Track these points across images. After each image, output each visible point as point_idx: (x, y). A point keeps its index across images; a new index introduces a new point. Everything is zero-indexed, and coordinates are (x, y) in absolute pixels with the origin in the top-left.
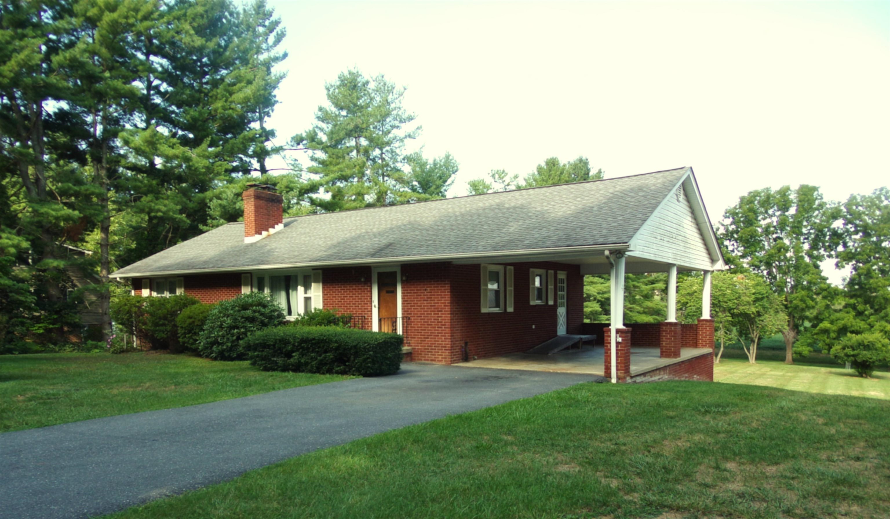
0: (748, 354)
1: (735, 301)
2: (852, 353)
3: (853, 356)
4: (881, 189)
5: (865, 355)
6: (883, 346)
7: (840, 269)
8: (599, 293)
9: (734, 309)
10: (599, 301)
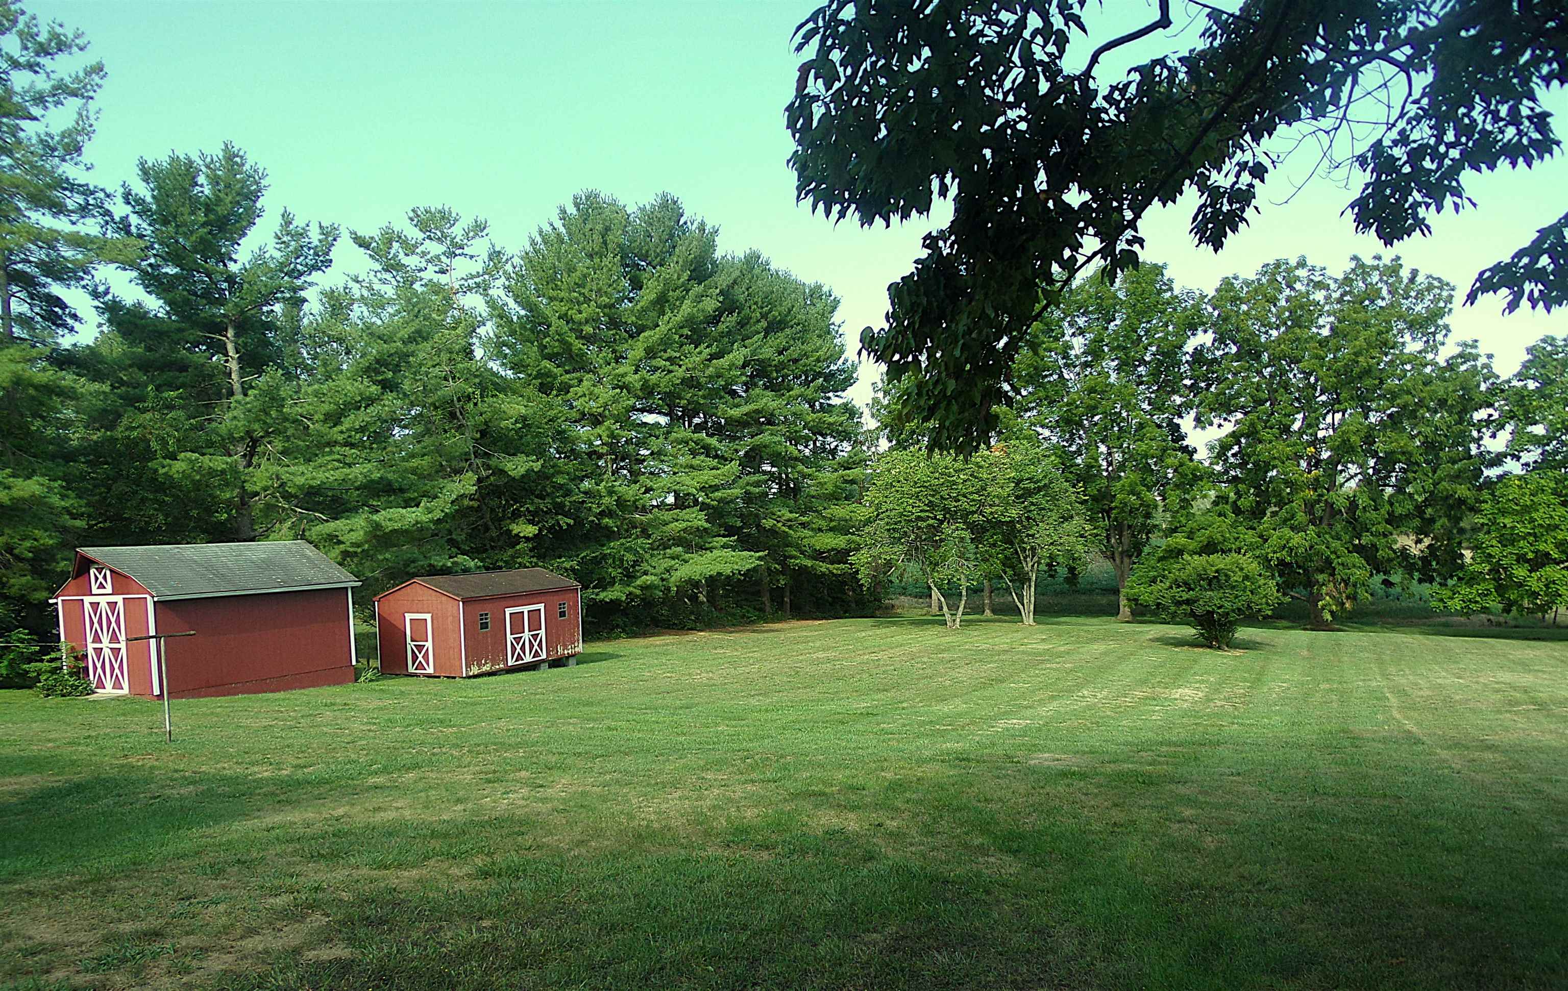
0: (1021, 607)
1: (976, 497)
2: (1185, 596)
3: (1188, 602)
4: (1278, 265)
5: (1212, 599)
6: (1246, 578)
7: (1203, 428)
8: (702, 489)
9: (973, 513)
10: (704, 507)
